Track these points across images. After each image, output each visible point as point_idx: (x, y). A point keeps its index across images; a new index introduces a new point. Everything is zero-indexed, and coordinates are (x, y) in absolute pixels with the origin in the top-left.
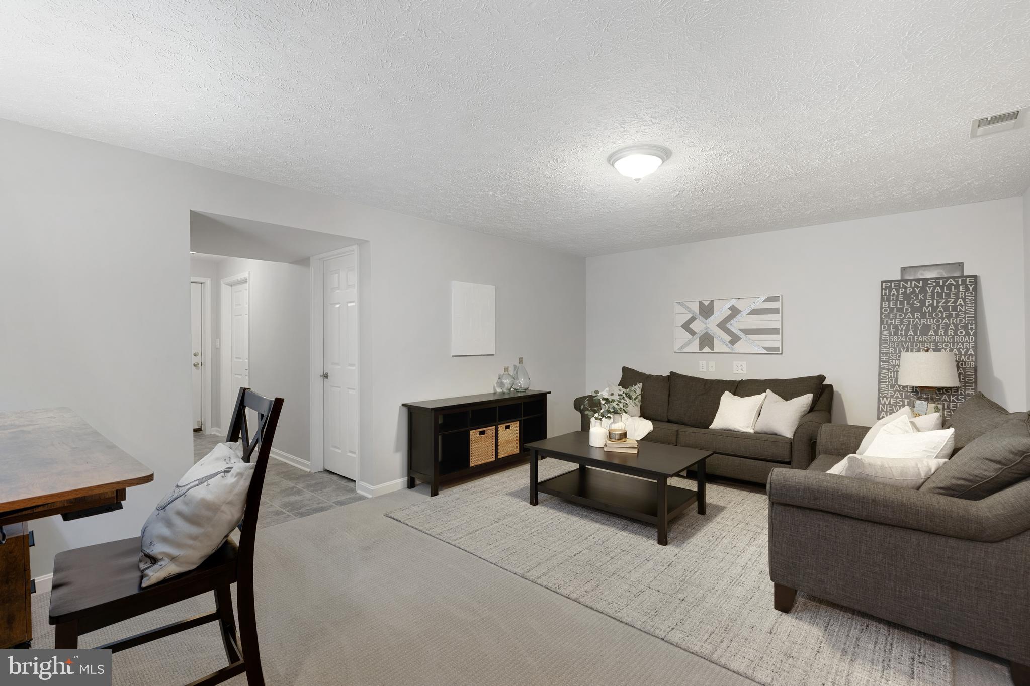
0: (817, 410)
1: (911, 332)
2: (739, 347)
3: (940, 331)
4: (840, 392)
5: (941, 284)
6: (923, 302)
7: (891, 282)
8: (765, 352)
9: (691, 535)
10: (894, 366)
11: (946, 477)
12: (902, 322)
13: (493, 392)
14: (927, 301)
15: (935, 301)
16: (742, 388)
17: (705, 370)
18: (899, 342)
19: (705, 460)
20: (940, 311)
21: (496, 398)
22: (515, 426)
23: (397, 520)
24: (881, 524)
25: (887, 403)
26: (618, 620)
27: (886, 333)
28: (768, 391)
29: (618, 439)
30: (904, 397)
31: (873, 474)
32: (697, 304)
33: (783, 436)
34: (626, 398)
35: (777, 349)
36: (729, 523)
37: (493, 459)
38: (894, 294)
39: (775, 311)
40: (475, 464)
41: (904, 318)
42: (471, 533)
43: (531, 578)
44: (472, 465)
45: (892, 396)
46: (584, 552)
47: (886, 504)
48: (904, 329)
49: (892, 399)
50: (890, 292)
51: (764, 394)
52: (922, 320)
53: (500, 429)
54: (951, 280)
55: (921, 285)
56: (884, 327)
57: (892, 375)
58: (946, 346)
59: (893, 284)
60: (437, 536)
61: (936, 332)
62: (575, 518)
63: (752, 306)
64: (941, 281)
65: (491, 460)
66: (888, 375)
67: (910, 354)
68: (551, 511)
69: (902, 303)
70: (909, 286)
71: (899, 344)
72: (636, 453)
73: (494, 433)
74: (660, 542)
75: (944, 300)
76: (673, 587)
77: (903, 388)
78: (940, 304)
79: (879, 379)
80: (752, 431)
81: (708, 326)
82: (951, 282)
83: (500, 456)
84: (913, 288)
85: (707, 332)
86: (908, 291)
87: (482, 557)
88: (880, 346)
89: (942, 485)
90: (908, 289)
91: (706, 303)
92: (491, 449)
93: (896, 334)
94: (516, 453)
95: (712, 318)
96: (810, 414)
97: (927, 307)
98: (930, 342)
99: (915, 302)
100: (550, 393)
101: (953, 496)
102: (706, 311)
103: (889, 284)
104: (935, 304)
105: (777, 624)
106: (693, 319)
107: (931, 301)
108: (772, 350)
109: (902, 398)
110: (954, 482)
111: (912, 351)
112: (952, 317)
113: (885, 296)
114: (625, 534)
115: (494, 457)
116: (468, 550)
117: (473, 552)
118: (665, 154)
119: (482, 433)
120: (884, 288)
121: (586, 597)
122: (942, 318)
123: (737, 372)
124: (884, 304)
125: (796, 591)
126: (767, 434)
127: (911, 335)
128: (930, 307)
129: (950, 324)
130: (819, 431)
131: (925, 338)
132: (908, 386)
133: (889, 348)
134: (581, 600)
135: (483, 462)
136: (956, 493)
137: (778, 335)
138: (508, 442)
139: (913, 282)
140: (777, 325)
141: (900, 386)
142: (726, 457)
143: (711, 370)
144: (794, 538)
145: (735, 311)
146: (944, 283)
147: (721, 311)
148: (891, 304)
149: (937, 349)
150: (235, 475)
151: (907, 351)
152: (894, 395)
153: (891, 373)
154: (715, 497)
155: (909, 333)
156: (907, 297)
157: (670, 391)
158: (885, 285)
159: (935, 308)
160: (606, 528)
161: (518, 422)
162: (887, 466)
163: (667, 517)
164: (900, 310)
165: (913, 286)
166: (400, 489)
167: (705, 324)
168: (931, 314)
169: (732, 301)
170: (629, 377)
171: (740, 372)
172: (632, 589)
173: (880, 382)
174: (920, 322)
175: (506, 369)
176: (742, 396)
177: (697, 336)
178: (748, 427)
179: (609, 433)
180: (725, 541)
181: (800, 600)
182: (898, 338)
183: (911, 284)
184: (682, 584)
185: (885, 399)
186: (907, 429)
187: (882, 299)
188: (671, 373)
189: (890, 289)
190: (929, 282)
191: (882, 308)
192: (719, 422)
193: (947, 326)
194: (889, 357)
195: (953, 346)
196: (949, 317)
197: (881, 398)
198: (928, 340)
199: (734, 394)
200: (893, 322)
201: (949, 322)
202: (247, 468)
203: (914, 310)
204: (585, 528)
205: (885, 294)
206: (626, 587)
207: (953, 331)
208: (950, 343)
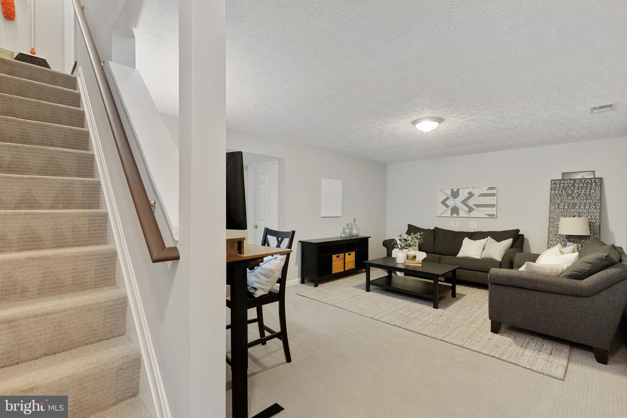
0: (515, 247)
1: (566, 207)
2: (473, 214)
3: (581, 207)
4: (528, 238)
5: (583, 182)
6: (573, 191)
7: (556, 180)
8: (488, 217)
9: (450, 305)
10: (557, 225)
11: (569, 271)
12: (561, 202)
13: (340, 236)
14: (575, 191)
15: (580, 190)
16: (475, 236)
17: (454, 226)
18: (560, 212)
19: (456, 270)
20: (582, 196)
21: (342, 239)
22: (353, 254)
23: (303, 296)
24: (540, 291)
25: (552, 244)
26: (420, 334)
27: (553, 207)
28: (489, 237)
29: (412, 259)
30: (561, 241)
31: (537, 271)
32: (450, 190)
33: (495, 260)
34: (415, 239)
35: (494, 215)
36: (468, 301)
37: (343, 271)
38: (558, 187)
39: (493, 195)
40: (335, 272)
41: (563, 199)
42: (341, 302)
43: (376, 319)
44: (333, 273)
45: (555, 241)
46: (398, 310)
47: (542, 282)
48: (562, 205)
49: (555, 242)
50: (555, 186)
51: (486, 239)
52: (572, 200)
53: (346, 255)
54: (588, 180)
55: (572, 182)
56: (552, 204)
57: (556, 229)
58: (585, 214)
59: (557, 181)
60: (326, 303)
61: (580, 207)
62: (390, 298)
63: (481, 192)
64: (583, 180)
65: (341, 271)
66: (553, 229)
67: (565, 218)
68: (377, 294)
69: (562, 191)
70: (566, 183)
71: (560, 213)
72: (421, 266)
73: (343, 257)
74: (434, 308)
75: (584, 190)
76: (443, 323)
77: (561, 236)
78: (582, 193)
79: (549, 231)
80: (480, 258)
81: (456, 202)
82: (588, 181)
83: (346, 269)
84: (568, 184)
85: (455, 206)
86: (565, 185)
87: (350, 311)
88: (550, 214)
89: (567, 275)
90: (565, 184)
91: (455, 190)
92: (341, 265)
93: (558, 208)
94: (353, 268)
95: (458, 198)
96: (511, 249)
97: (575, 194)
98: (576, 212)
99: (569, 191)
100: (370, 237)
101: (572, 279)
102: (455, 194)
103: (555, 182)
104: (580, 192)
105: (492, 337)
106: (447, 199)
107: (577, 191)
108: (491, 216)
109: (560, 241)
110: (572, 273)
111: (566, 217)
112: (588, 199)
113: (553, 188)
114: (417, 304)
115: (343, 269)
116: (342, 308)
117: (345, 309)
118: (440, 120)
119: (338, 257)
120: (552, 183)
121: (403, 326)
122: (583, 200)
123: (472, 228)
124: (552, 192)
125: (501, 323)
126: (487, 259)
127: (566, 208)
128: (577, 194)
129: (587, 203)
130: (515, 256)
131: (573, 210)
132: (564, 235)
133: (554, 215)
134: (402, 326)
135: (338, 272)
136: (573, 277)
137: (494, 208)
138: (350, 262)
139: (568, 181)
140: (494, 202)
141: (559, 235)
142: (466, 270)
143: (457, 226)
144: (501, 299)
145: (471, 195)
146: (585, 181)
147: (463, 194)
148: (556, 192)
149: (580, 216)
150: (279, 260)
151: (564, 217)
152: (556, 240)
153: (555, 228)
154: (460, 291)
155: (565, 207)
156: (564, 188)
157: (434, 237)
158: (553, 182)
159: (579, 195)
160: (406, 301)
161: (355, 252)
162: (544, 267)
163: (438, 296)
164: (561, 195)
165: (568, 183)
166: (298, 283)
167: (454, 201)
168: (577, 198)
169: (469, 189)
170: (412, 230)
171: (473, 227)
172: (424, 324)
173: (549, 233)
174: (571, 201)
175: (348, 225)
176: (474, 240)
177: (450, 208)
178: (478, 256)
179: (407, 256)
180: (466, 308)
181: (503, 329)
182: (559, 210)
183: (567, 182)
184: (447, 322)
185: (551, 242)
186: (558, 253)
187: (551, 189)
188: (435, 228)
189: (556, 184)
190: (577, 181)
191: (551, 194)
192: (462, 253)
193: (585, 204)
194: (554, 220)
195: (588, 214)
196: (587, 199)
197: (549, 242)
198: (575, 211)
199: (470, 239)
200: (557, 201)
201: (587, 202)
202: (284, 257)
203: (568, 195)
204: (396, 301)
205: (553, 187)
206: (421, 323)
207: (588, 207)
208: (586, 213)
